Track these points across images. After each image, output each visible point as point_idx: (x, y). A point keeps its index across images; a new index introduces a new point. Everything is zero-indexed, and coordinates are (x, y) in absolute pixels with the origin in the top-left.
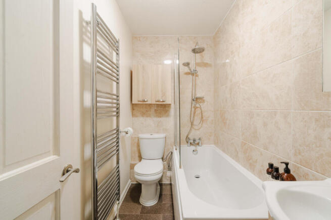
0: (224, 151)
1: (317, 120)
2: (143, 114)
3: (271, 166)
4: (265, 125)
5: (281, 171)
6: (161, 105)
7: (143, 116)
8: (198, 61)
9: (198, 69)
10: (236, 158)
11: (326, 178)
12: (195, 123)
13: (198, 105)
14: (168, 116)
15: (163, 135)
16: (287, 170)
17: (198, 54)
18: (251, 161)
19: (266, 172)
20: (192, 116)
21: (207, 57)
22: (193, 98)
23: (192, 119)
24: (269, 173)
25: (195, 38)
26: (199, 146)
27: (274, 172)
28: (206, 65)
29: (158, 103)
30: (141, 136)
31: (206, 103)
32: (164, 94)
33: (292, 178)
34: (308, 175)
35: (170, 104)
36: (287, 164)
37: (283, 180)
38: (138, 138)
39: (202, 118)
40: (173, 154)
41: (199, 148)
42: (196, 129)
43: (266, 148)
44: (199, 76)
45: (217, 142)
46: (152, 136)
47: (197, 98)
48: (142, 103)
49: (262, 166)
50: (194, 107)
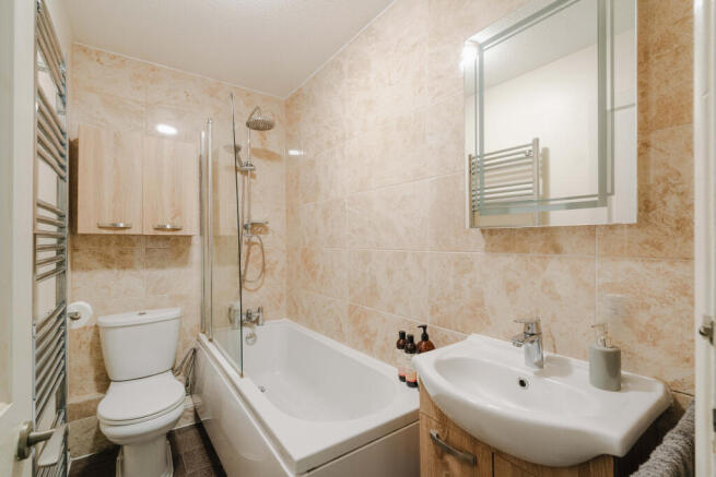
0: (312, 327)
1: (456, 264)
2: (108, 262)
3: (402, 335)
4: (390, 273)
5: (417, 339)
6: (167, 238)
7: (108, 267)
8: (257, 145)
9: (255, 161)
10: (339, 335)
11: (466, 337)
12: (249, 277)
13: (254, 239)
14: (185, 263)
15: (175, 312)
16: (425, 337)
17: (256, 132)
18: (367, 336)
19: (395, 345)
20: (243, 261)
21: (273, 139)
22: (245, 223)
23: (243, 268)
24: (400, 346)
25: (248, 95)
26: (258, 324)
27: (408, 344)
28: (270, 156)
29: (160, 233)
30: (105, 320)
31: (270, 235)
32: (178, 213)
33: (430, 347)
34: (446, 337)
35: (190, 236)
36: (425, 328)
37: (420, 352)
38: (96, 326)
39: (264, 265)
40: (199, 352)
41: (258, 329)
42: (250, 290)
43: (392, 310)
44: (258, 177)
45: (294, 312)
46: (144, 316)
47: (252, 224)
48: (111, 232)
49: (386, 339)
50: (246, 243)
